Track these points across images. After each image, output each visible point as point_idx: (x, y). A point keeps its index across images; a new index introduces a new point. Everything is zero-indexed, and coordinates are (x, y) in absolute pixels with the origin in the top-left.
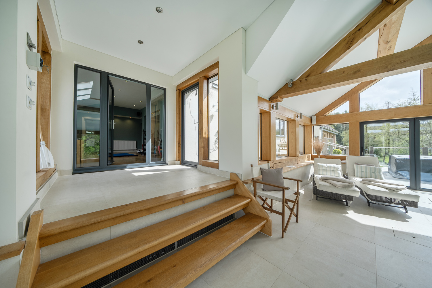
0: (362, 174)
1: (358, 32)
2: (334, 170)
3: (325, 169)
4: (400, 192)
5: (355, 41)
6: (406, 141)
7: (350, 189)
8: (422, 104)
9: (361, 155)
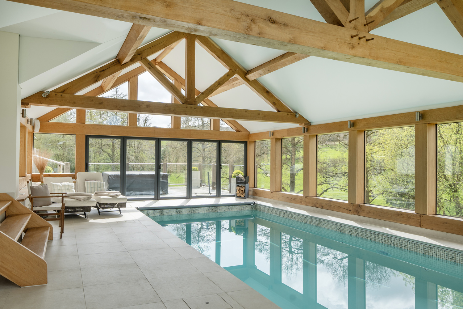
0: (91, 190)
1: (102, 72)
2: (69, 188)
3: (60, 188)
4: (118, 198)
5: (100, 78)
6: (108, 154)
7: (90, 200)
8: (128, 125)
9: (86, 171)
